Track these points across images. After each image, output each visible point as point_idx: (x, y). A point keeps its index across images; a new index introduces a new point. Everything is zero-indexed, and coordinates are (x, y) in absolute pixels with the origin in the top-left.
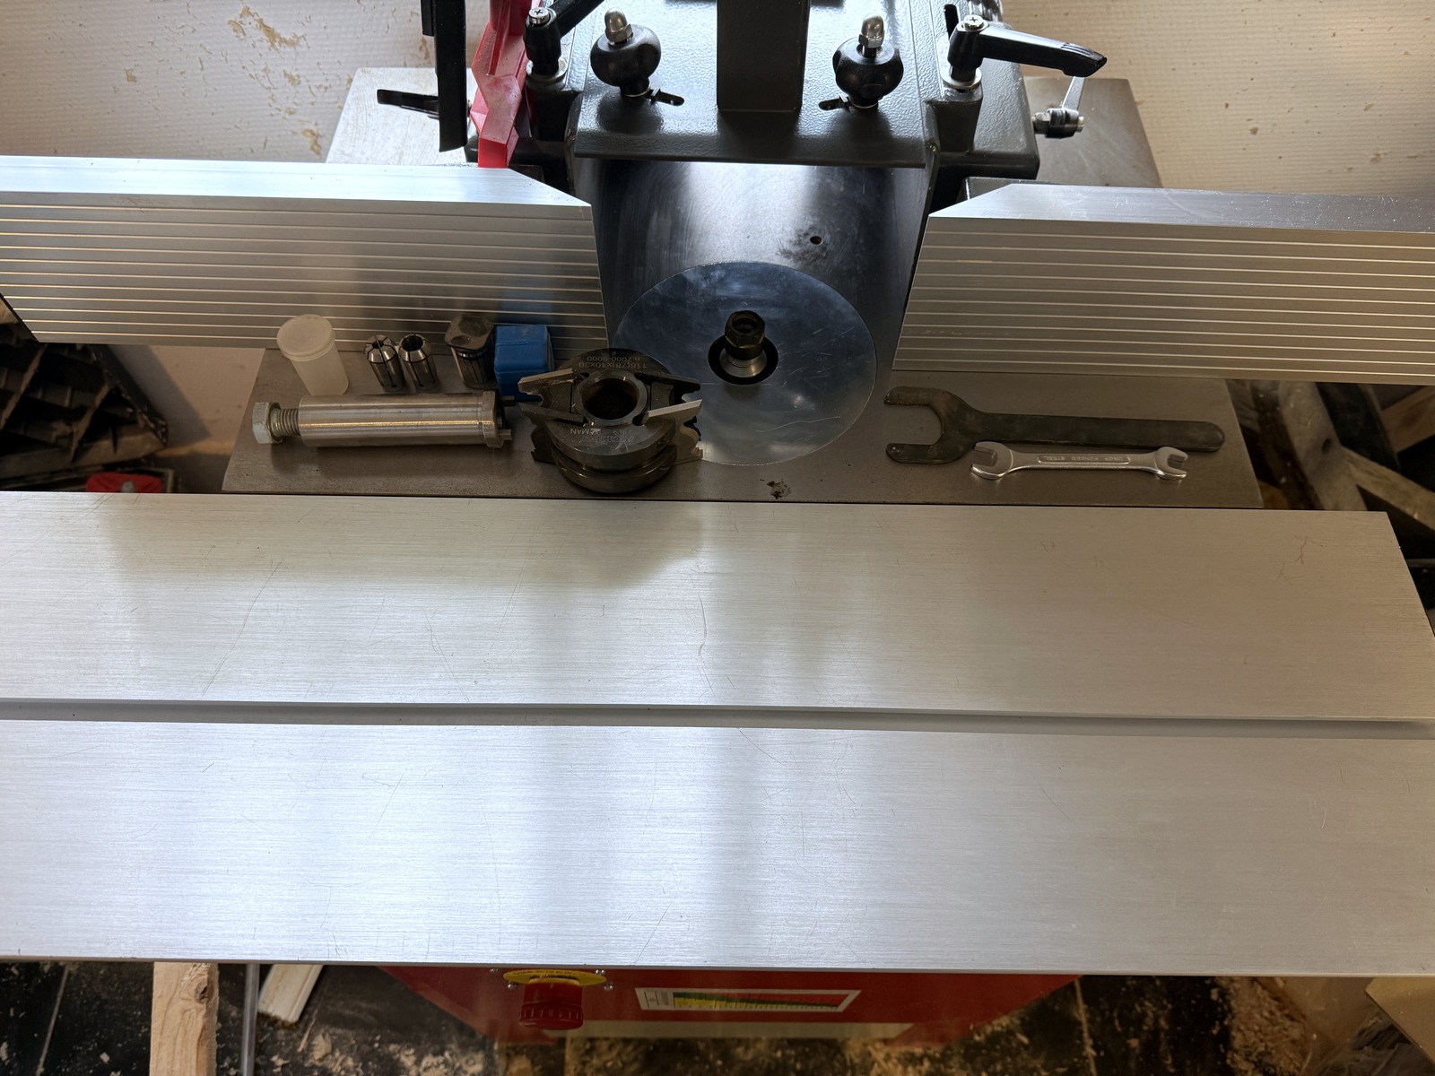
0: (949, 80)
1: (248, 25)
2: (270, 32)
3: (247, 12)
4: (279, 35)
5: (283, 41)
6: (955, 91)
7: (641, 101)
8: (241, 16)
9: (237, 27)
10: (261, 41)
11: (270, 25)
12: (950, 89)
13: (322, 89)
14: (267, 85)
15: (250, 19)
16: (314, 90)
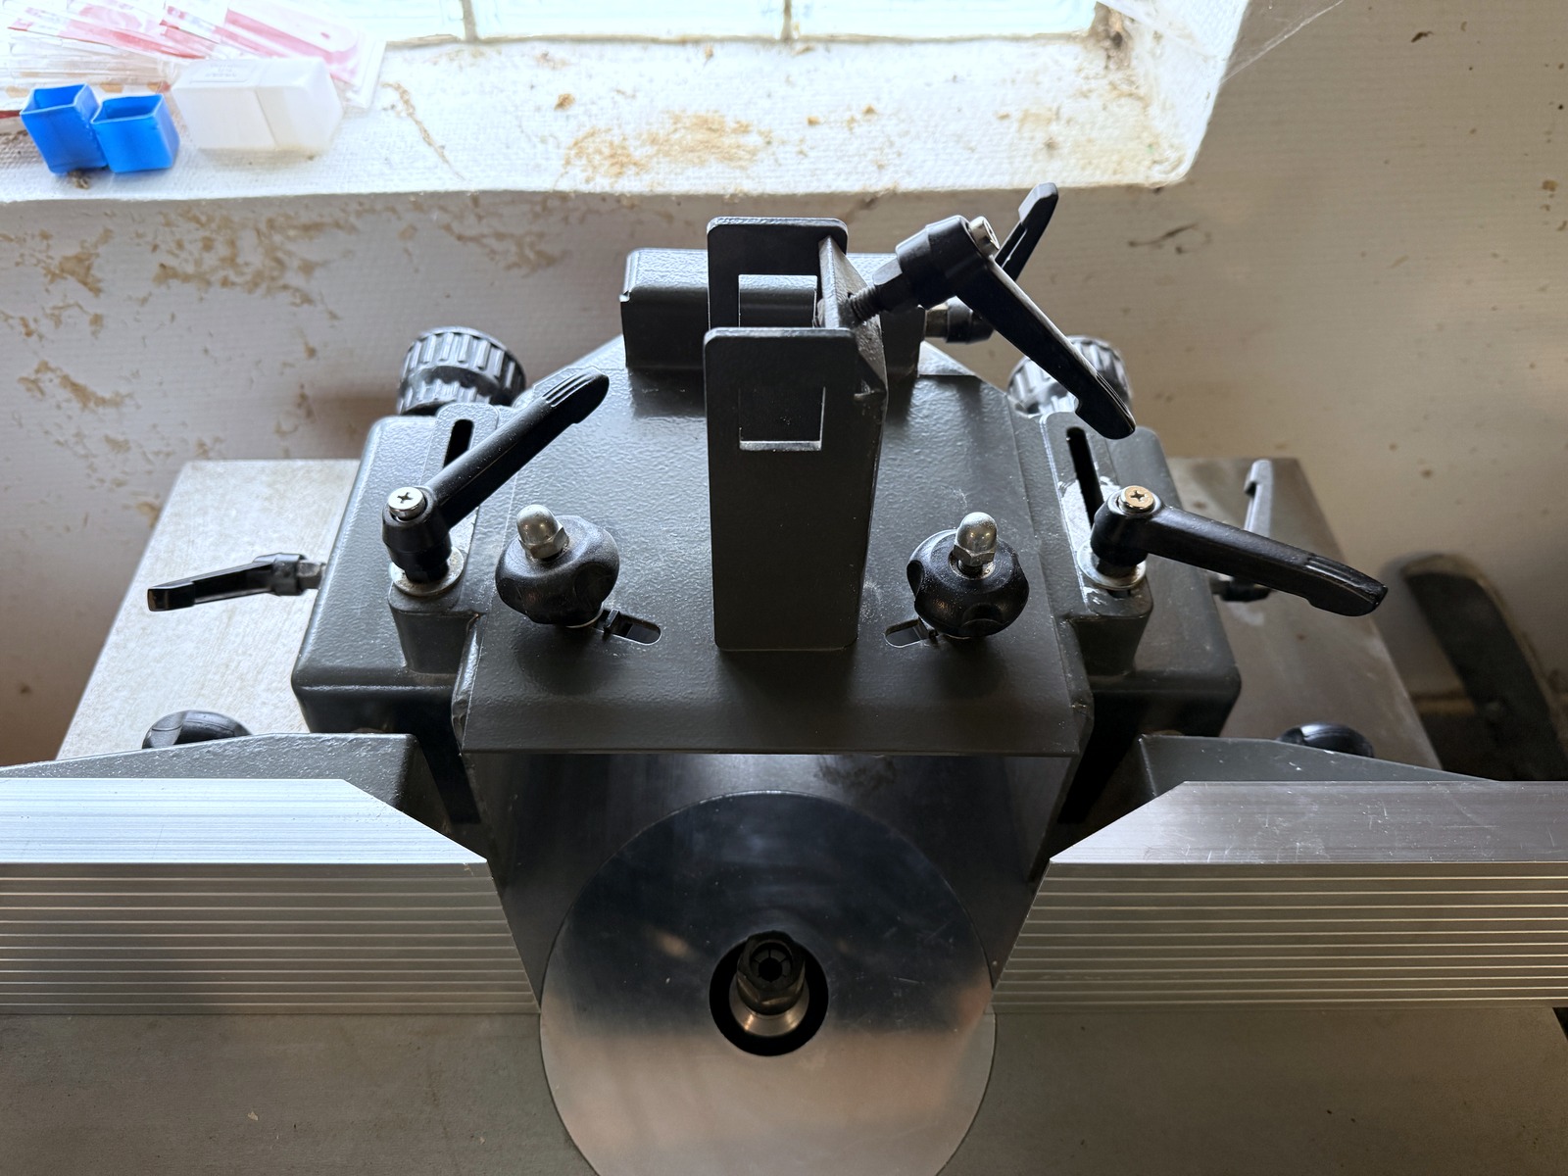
0: (1094, 574)
1: (48, 384)
2: (77, 389)
3: (44, 367)
4: (94, 394)
5: (102, 402)
6: (1106, 594)
7: (585, 635)
8: (38, 371)
9: (33, 385)
10: (68, 401)
11: (81, 380)
12: (1096, 591)
13: (161, 456)
14: (83, 452)
15: (50, 375)
16: (151, 457)
